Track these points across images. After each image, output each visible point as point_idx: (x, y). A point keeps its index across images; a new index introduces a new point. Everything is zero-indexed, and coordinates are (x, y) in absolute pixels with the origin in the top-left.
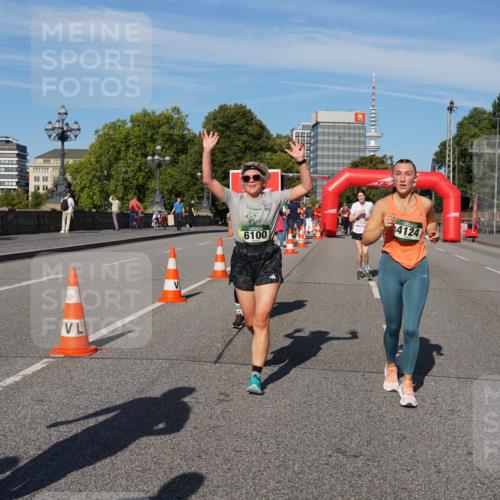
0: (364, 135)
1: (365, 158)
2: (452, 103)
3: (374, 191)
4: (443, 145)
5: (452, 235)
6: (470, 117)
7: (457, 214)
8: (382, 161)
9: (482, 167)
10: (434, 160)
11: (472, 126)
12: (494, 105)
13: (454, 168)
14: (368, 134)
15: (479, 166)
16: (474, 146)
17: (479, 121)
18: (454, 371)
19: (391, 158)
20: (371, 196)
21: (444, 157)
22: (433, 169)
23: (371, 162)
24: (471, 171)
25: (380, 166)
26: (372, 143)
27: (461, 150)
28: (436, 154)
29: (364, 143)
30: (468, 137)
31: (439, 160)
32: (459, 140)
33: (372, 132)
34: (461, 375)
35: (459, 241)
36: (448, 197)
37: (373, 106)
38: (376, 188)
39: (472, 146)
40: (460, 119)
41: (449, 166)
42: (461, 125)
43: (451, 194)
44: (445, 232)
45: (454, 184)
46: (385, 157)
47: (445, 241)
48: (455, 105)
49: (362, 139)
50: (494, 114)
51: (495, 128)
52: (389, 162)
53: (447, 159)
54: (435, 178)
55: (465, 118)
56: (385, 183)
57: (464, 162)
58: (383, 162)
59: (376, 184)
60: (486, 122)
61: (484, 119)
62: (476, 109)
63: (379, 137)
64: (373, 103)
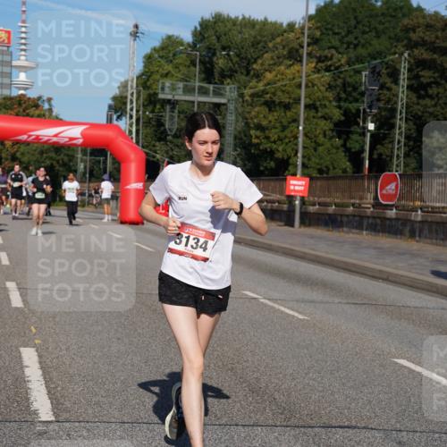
0: (9, 64)
1: (11, 99)
2: (136, 26)
3: (23, 148)
4: (124, 86)
5: (132, 215)
6: (163, 48)
7: (140, 185)
8: (36, 103)
9: (176, 119)
10: (110, 107)
11: (163, 62)
12: (195, 34)
13: (138, 120)
14: (14, 63)
15: (172, 118)
16: (167, 90)
17: (174, 55)
18: (116, 414)
19: (49, 100)
20: (18, 155)
21: (125, 104)
22: (110, 119)
23: (20, 104)
24: (163, 125)
25: (32, 111)
26: (22, 77)
27: (150, 95)
28: (114, 98)
29: (9, 75)
30: (158, 77)
31: (118, 107)
32: (145, 80)
33: (21, 61)
34: (125, 419)
35: (143, 224)
36: (127, 160)
37: (24, 22)
38: (27, 143)
39: (163, 89)
40: (148, 51)
41: (131, 117)
42: (149, 59)
43: (133, 156)
44: (123, 209)
45: (137, 143)
46: (39, 98)
47: (122, 223)
48: (140, 30)
49: (6, 70)
50: (194, 46)
51: (195, 65)
52: (46, 106)
53: (129, 107)
54: (110, 134)
55: (155, 49)
56: (38, 137)
57: (152, 112)
58: (37, 106)
59: (24, 137)
60: (184, 56)
61: (181, 52)
62: (169, 37)
63: (32, 68)
64: (24, 17)
